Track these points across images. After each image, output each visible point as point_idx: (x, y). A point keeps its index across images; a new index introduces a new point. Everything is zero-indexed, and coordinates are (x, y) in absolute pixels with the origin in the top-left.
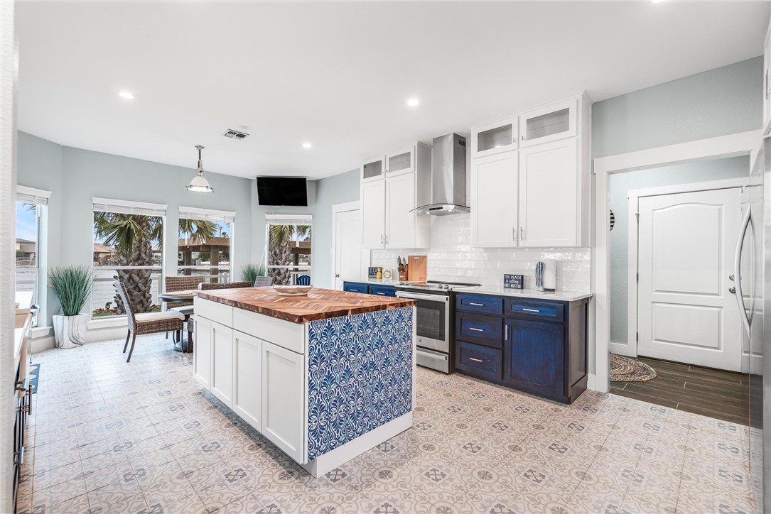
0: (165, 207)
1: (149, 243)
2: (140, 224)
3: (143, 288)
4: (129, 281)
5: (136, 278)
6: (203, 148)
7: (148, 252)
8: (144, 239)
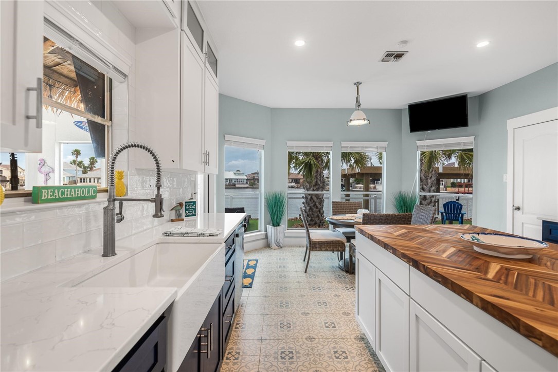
0: (331, 144)
1: (323, 173)
2: (317, 159)
3: (319, 206)
4: (311, 201)
5: (315, 199)
6: (361, 83)
7: (322, 179)
8: (319, 170)
